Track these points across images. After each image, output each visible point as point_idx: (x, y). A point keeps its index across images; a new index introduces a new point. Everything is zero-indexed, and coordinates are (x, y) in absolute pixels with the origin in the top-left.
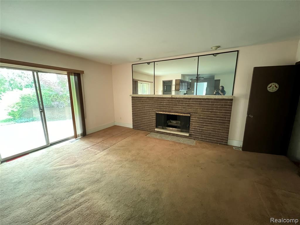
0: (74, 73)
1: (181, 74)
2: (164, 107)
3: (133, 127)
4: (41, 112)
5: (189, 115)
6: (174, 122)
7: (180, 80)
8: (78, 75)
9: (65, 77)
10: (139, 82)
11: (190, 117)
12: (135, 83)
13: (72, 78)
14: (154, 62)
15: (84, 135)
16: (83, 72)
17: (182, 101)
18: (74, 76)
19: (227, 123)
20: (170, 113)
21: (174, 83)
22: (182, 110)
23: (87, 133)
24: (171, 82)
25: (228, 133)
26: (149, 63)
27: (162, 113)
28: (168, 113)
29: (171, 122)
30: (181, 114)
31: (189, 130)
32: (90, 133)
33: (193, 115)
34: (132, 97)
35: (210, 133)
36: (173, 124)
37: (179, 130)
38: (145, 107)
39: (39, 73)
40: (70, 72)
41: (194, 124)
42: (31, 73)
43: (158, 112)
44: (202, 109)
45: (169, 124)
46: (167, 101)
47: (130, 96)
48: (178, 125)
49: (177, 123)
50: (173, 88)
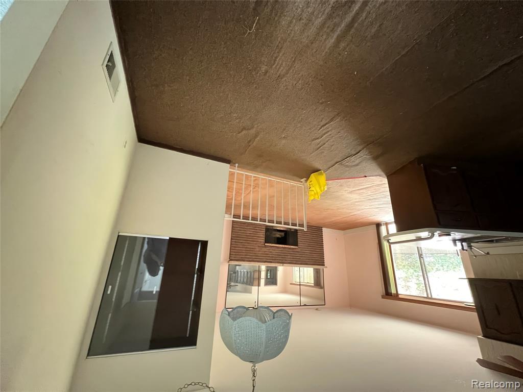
0: (392, 295)
1: (251, 293)
2: (290, 254)
3: (322, 229)
4: (422, 255)
5: (266, 244)
6: (278, 235)
7: (252, 285)
8: (388, 294)
9: (402, 292)
10: (313, 285)
11: (265, 242)
12: (318, 283)
13: (393, 291)
14: (301, 306)
15: (378, 225)
16: (383, 297)
17: (273, 260)
18: (391, 293)
19: (234, 237)
20: (283, 246)
21: (263, 282)
22: (273, 250)
23: (375, 226)
24: (267, 284)
25: (232, 227)
26: (305, 305)
27: (292, 247)
28: (286, 246)
29: (281, 235)
30: (273, 245)
31: (266, 229)
32: (371, 226)
33: (262, 244)
34: (324, 265)
35: (247, 226)
36: (278, 233)
37: (274, 228)
38: (310, 253)
39: (426, 296)
40: (396, 297)
41: (262, 234)
42: (433, 297)
43: (296, 247)
44: (254, 251)
45: (283, 234)
46: (286, 260)
47: (326, 267)
48: (274, 232)
49: (275, 234)
50: (263, 275)
